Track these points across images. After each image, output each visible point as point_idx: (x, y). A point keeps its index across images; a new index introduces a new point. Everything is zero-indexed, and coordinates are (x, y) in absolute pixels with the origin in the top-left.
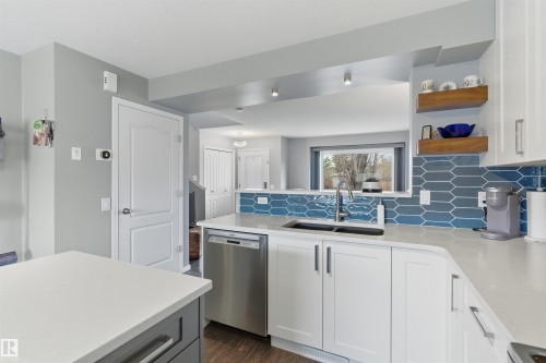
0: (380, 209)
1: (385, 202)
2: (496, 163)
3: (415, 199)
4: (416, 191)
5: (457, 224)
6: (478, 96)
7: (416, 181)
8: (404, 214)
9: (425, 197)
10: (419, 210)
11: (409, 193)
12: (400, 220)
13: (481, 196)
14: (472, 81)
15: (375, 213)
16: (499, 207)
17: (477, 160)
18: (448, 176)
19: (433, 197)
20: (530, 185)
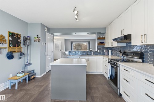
0: (93, 53)
1: (94, 52)
2: (106, 47)
3: (97, 51)
4: (97, 50)
5: (102, 54)
6: (104, 38)
7: (97, 49)
8: (96, 54)
9: (98, 51)
10: (97, 53)
11: (96, 50)
12: (95, 54)
13: (105, 51)
14: (104, 37)
15: (92, 54)
16: (106, 52)
17: (104, 46)
18: (101, 48)
19: (99, 51)
20: (109, 49)
